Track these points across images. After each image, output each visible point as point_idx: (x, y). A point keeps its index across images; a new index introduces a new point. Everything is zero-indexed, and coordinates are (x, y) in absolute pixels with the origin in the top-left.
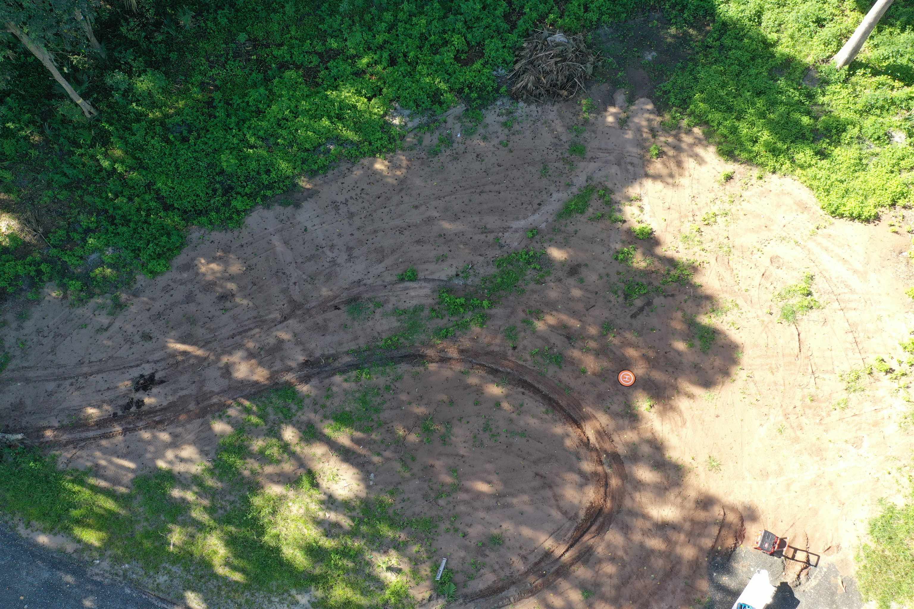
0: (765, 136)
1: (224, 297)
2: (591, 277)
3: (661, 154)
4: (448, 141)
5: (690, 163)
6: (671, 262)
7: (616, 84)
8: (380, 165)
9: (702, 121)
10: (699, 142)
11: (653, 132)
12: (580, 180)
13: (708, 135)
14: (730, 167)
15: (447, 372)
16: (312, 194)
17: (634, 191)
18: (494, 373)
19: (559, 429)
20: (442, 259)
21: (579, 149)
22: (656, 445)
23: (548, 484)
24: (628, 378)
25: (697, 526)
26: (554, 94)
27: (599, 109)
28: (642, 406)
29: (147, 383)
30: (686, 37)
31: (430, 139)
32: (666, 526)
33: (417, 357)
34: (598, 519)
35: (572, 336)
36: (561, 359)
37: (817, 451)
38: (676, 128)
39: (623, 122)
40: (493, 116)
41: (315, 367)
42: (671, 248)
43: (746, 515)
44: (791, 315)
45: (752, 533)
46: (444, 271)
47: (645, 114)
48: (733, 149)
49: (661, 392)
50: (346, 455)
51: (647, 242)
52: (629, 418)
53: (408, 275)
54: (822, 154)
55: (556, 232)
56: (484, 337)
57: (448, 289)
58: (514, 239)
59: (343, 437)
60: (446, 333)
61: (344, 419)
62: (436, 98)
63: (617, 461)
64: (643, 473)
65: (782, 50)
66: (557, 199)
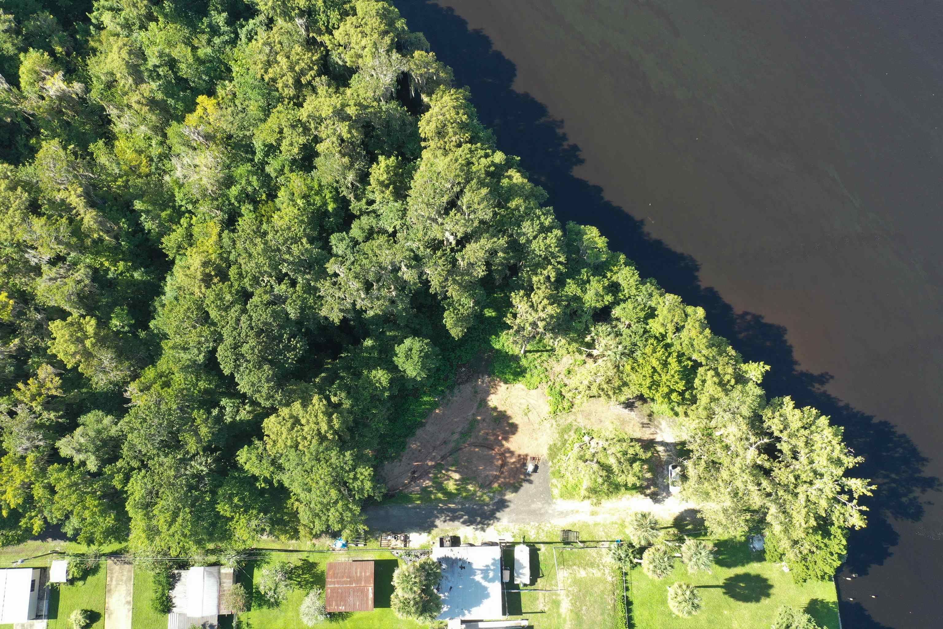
0: (512, 377)
1: (420, 451)
2: (487, 420)
3: (492, 387)
4: (449, 400)
5: (498, 388)
6: (501, 411)
7: (479, 373)
8: (437, 411)
9: (498, 377)
10: (499, 382)
11: (490, 383)
12: (479, 400)
13: (501, 379)
14: (507, 385)
15: (467, 449)
16: (426, 422)
17: (489, 398)
18: (476, 446)
19: (491, 452)
20: (458, 427)
21: (476, 392)
22: (508, 449)
23: (492, 462)
24: (500, 438)
25: (519, 460)
26: (467, 381)
27: (477, 381)
28: (504, 442)
29: (414, 472)
30: (489, 356)
31: (445, 401)
32: (514, 462)
33: (461, 449)
34: (502, 466)
35: (487, 434)
36: (487, 439)
37: (536, 439)
38: (494, 380)
39: (483, 382)
40: (456, 391)
41: (443, 458)
42: (500, 408)
43: (527, 455)
44: (526, 414)
45: (529, 458)
46: (459, 429)
47: (487, 379)
48: (506, 382)
49: (506, 439)
50: (455, 471)
51: (495, 409)
52: (503, 445)
53: (453, 433)
54: (524, 377)
55: (478, 413)
56: (472, 440)
57: (461, 433)
58: (470, 418)
59: (453, 468)
60: (464, 442)
61: (452, 465)
62: (443, 391)
63: (502, 454)
64: (507, 455)
65: (510, 353)
66: (476, 405)
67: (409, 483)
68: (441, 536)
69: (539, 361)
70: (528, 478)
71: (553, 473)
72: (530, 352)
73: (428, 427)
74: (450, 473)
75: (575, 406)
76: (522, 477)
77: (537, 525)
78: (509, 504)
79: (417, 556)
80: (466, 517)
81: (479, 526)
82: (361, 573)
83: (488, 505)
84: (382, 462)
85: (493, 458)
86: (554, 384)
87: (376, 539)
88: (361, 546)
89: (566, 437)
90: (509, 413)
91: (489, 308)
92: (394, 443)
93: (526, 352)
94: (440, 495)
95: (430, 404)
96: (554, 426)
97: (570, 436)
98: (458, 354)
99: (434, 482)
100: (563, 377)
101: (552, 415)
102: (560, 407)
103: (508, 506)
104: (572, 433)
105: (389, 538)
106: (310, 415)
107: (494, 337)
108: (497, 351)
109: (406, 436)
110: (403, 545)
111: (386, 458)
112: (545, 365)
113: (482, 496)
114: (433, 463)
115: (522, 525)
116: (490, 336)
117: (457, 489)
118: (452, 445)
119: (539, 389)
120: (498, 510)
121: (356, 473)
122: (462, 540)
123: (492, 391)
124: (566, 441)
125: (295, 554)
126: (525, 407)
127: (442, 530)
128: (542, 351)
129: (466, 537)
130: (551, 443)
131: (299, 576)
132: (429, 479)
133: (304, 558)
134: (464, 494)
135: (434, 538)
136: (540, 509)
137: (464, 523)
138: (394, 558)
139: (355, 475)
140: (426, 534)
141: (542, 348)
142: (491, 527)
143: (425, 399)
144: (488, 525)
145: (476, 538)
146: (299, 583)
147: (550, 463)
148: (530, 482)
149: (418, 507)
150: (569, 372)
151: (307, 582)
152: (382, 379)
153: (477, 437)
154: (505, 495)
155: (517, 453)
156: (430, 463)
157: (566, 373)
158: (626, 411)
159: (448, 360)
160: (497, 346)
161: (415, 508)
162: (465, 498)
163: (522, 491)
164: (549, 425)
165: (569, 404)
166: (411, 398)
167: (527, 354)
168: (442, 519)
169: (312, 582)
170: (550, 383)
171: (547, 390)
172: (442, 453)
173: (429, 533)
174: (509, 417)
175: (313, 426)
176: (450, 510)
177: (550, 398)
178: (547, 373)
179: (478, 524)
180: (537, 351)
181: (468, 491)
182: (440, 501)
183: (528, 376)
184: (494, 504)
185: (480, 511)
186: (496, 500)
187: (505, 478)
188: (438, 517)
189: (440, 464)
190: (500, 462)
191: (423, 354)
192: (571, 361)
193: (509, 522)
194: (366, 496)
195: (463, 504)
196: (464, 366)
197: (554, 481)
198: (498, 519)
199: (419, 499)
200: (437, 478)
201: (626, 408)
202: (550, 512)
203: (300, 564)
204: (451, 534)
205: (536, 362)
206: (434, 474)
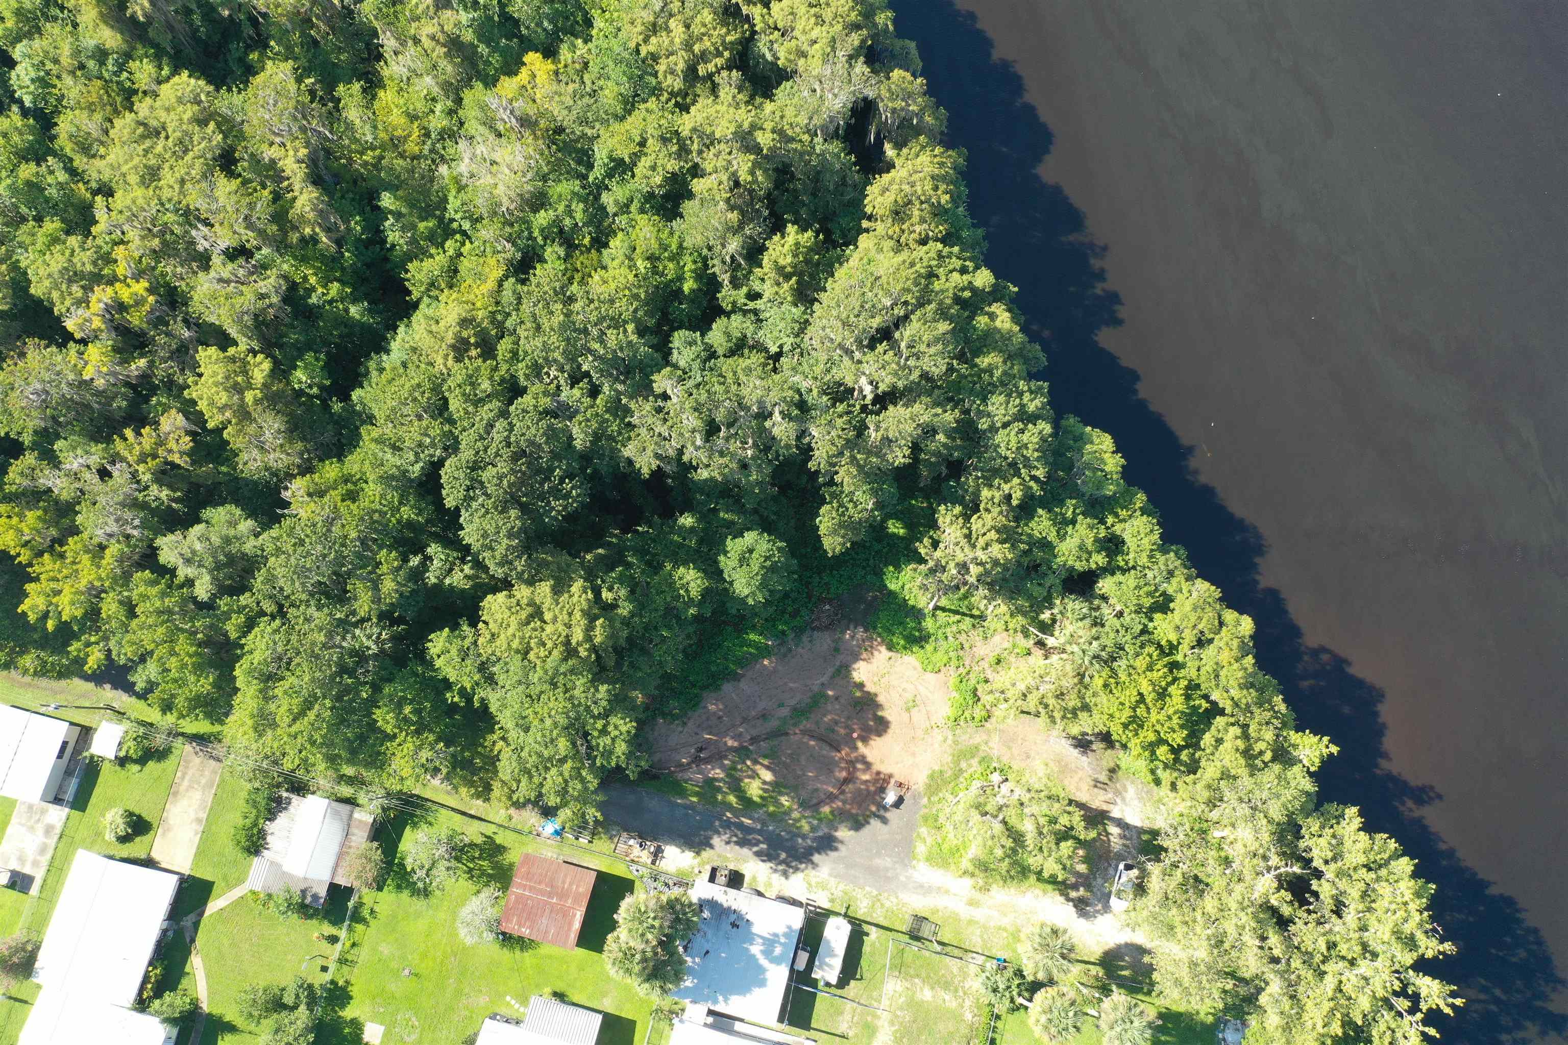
0: (902, 642)
1: (720, 718)
2: (842, 701)
3: (866, 650)
4: (790, 650)
5: (876, 653)
6: (868, 693)
7: (850, 620)
8: (766, 662)
9: (879, 635)
10: (879, 644)
11: (864, 641)
12: (838, 663)
13: (883, 641)
14: (891, 654)
15: (797, 738)
16: (743, 676)
17: (856, 666)
18: (812, 737)
19: (833, 754)
20: (792, 698)
21: (837, 650)
22: (864, 757)
23: (831, 771)
24: (855, 735)
25: (876, 781)
26: (827, 628)
27: (844, 633)
28: (860, 744)
29: (701, 750)
30: (875, 598)
31: (783, 650)
32: (866, 781)
33: (787, 734)
34: (846, 781)
35: (836, 723)
36: (833, 731)
37: (914, 754)
38: (871, 639)
39: (853, 637)
40: (805, 639)
41: (754, 740)
42: (869, 688)
43: (890, 776)
44: (908, 710)
45: (892, 781)
46: (793, 702)
47: (860, 633)
48: (890, 648)
49: (865, 740)
50: (768, 768)
51: (861, 686)
52: (856, 748)
53: (781, 705)
54: (922, 647)
55: (830, 684)
56: (805, 724)
57: (794, 709)
58: (816, 689)
59: (766, 762)
60: (795, 725)
61: (765, 757)
62: (783, 633)
63: (852, 763)
64: (859, 766)
65: (911, 603)
66: (831, 670)
67: (689, 764)
68: (715, 864)
69: (954, 628)
70: (882, 812)
71: (925, 819)
72: (943, 609)
73: (743, 684)
74: (758, 767)
75: (993, 720)
76: (874, 809)
77: (875, 893)
78: (839, 846)
79: (667, 885)
80: (764, 846)
81: (780, 868)
82: (571, 884)
83: (804, 837)
84: (654, 718)
85: (836, 764)
86: (968, 673)
87: (611, 838)
88: (583, 841)
89: (963, 765)
90: (881, 699)
91: (898, 519)
92: (681, 693)
93: (937, 608)
94: (732, 799)
95: (757, 648)
96: (949, 742)
97: (970, 766)
98: (826, 579)
99: (728, 775)
100: (986, 666)
101: (950, 724)
102: (967, 714)
103: (836, 849)
104: (975, 762)
105: (632, 842)
106: (562, 609)
107: (891, 568)
108: (892, 594)
109: (704, 688)
110: (649, 861)
111: (664, 715)
112: (963, 638)
113: (798, 820)
114: (736, 744)
115: (849, 888)
116: (886, 565)
117: (761, 797)
118: (773, 724)
119: (941, 675)
120: (819, 850)
121: (608, 723)
122: (747, 880)
123: (864, 656)
124: (961, 771)
125: (476, 823)
126: (909, 696)
127: (719, 856)
128: (964, 614)
129: (754, 878)
130: (937, 768)
131: (473, 859)
132: (722, 767)
133: (489, 833)
134: (771, 809)
135: (703, 864)
136: (887, 869)
137: (758, 854)
138: (630, 877)
139: (605, 726)
140: (692, 854)
141: (965, 610)
142: (799, 876)
143: (752, 636)
144: (797, 869)
145: (769, 885)
146: (470, 870)
147: (925, 800)
148: (884, 821)
149: (692, 806)
150: (999, 662)
151: (483, 873)
152: (692, 584)
153: (817, 723)
154: (836, 830)
155: (877, 767)
156: (730, 743)
157: (993, 660)
158: (1075, 752)
159: (807, 584)
160: (892, 586)
161: (686, 807)
162: (771, 815)
163: (866, 830)
164: (940, 738)
165: (984, 713)
166: (729, 629)
167: (938, 612)
168: (725, 837)
169: (489, 875)
170: (961, 670)
171: (953, 680)
172: (754, 732)
173: (698, 853)
174: (879, 706)
175: (561, 628)
176: (741, 826)
177: (955, 694)
178: (961, 653)
179: (780, 863)
180: (956, 612)
181: (777, 804)
182: (729, 807)
183: (929, 647)
184: (814, 839)
185: (789, 844)
186: (820, 833)
187: (844, 802)
188: (719, 833)
189: (746, 748)
190: (844, 774)
191: (768, 563)
192: (1006, 645)
193: (830, 875)
194: (613, 764)
195: (764, 824)
196: (830, 602)
197: (923, 830)
198: (815, 866)
199: (696, 794)
200: (735, 769)
201: (1076, 747)
202: (902, 878)
203: (479, 840)
204: (732, 866)
205: (948, 630)
206: (733, 762)
